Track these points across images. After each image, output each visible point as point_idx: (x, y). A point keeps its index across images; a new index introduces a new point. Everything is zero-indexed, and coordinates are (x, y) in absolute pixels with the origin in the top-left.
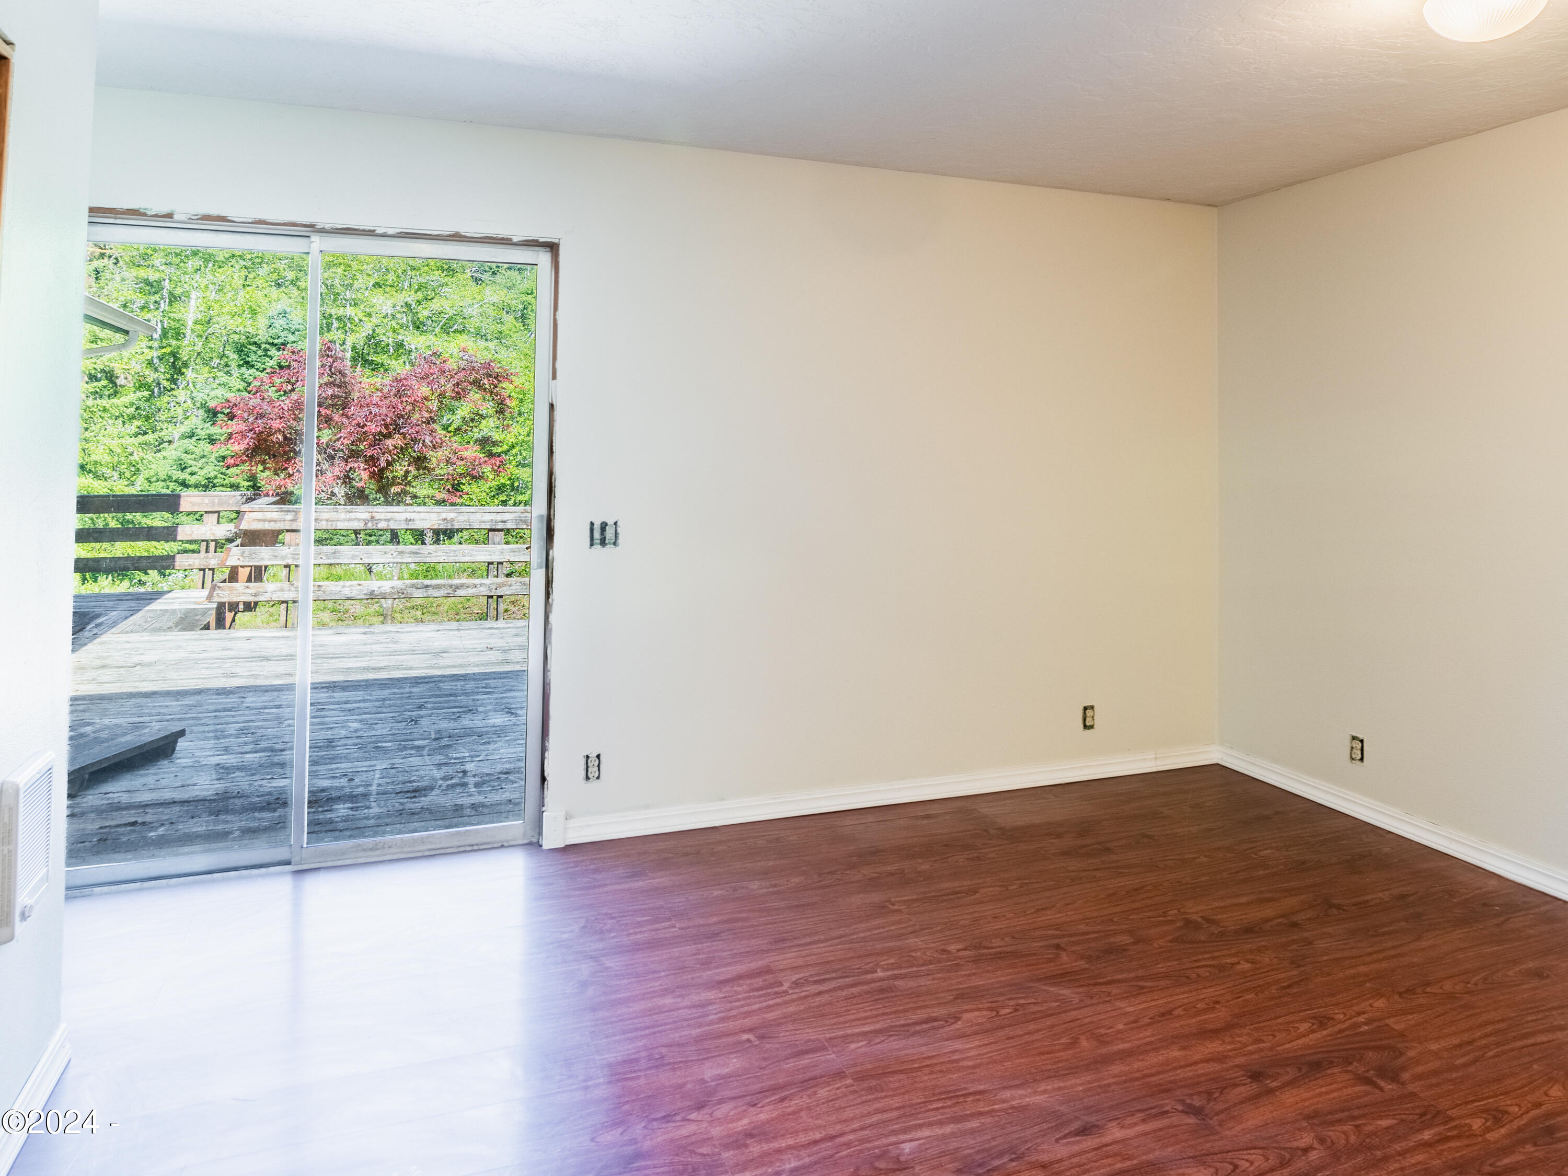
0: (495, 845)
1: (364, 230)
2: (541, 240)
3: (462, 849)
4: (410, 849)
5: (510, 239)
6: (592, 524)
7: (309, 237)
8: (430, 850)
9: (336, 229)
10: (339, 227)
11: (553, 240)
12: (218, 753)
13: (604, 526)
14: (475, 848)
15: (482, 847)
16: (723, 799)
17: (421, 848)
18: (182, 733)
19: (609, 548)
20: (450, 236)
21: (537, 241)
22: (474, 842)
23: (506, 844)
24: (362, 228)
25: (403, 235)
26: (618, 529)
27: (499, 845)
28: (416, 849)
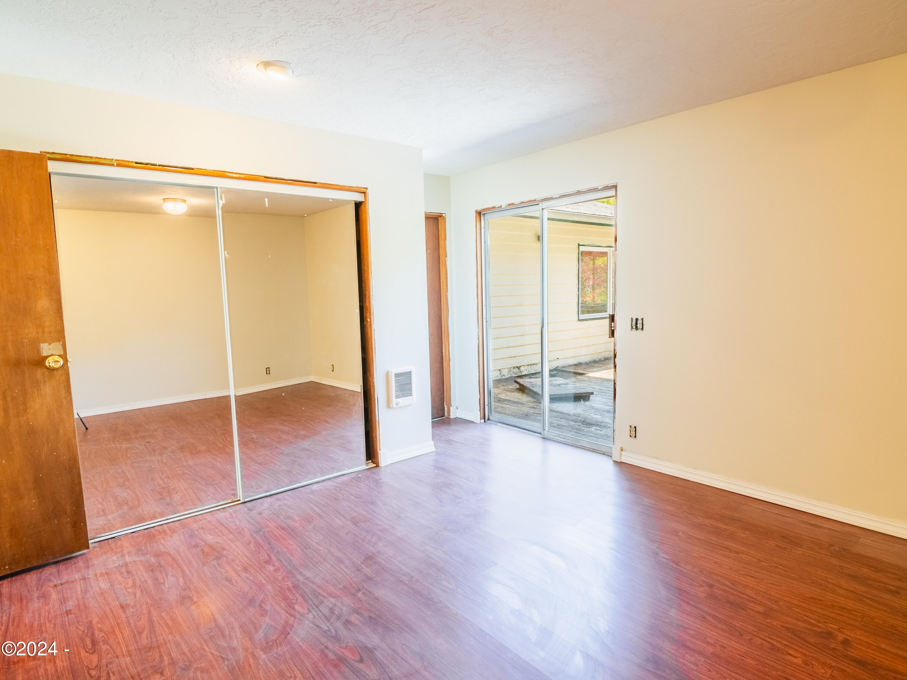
0: (601, 453)
1: (550, 198)
2: (610, 185)
3: (590, 449)
4: (574, 443)
5: (598, 188)
6: (632, 319)
7: (539, 204)
8: (580, 446)
9: (542, 200)
10: (542, 198)
11: (614, 184)
12: (600, 403)
13: (637, 320)
14: (594, 451)
15: (597, 451)
16: (696, 469)
17: (578, 444)
18: (592, 393)
19: (640, 331)
20: (576, 193)
21: (608, 186)
22: (594, 448)
23: (605, 454)
24: (549, 197)
25: (561, 197)
26: (643, 322)
27: (603, 453)
28: (576, 444)
